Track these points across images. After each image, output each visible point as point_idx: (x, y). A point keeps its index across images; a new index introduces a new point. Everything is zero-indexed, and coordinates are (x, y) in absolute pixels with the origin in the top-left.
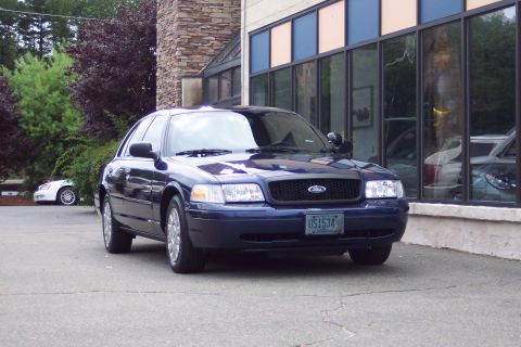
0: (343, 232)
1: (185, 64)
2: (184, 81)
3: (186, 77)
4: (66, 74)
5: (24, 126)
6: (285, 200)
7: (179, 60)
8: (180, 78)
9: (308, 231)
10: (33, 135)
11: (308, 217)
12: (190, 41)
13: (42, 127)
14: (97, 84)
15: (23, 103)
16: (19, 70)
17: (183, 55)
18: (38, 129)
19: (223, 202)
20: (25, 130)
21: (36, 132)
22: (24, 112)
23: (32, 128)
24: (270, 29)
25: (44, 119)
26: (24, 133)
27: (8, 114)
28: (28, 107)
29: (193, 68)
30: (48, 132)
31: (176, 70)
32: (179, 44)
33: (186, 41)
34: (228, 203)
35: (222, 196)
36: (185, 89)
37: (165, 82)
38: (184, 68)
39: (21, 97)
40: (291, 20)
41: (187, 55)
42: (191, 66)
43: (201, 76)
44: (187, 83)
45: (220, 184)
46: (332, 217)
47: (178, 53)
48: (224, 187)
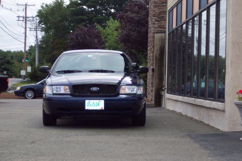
0: (103, 109)
1: (157, 26)
3: (156, 33)
4: (115, 30)
7: (154, 24)
8: (154, 33)
9: (87, 108)
11: (87, 101)
12: (160, 13)
14: (129, 36)
15: (107, 44)
16: (109, 27)
17: (156, 21)
28: (109, 47)
29: (161, 28)
31: (152, 29)
32: (154, 15)
33: (158, 14)
34: (54, 94)
35: (51, 91)
36: (156, 39)
37: (150, 35)
38: (156, 28)
39: (106, 41)
40: (176, 5)
41: (158, 21)
42: (160, 27)
43: (165, 32)
44: (157, 36)
45: (52, 85)
46: (98, 101)
47: (153, 20)
48: (53, 87)
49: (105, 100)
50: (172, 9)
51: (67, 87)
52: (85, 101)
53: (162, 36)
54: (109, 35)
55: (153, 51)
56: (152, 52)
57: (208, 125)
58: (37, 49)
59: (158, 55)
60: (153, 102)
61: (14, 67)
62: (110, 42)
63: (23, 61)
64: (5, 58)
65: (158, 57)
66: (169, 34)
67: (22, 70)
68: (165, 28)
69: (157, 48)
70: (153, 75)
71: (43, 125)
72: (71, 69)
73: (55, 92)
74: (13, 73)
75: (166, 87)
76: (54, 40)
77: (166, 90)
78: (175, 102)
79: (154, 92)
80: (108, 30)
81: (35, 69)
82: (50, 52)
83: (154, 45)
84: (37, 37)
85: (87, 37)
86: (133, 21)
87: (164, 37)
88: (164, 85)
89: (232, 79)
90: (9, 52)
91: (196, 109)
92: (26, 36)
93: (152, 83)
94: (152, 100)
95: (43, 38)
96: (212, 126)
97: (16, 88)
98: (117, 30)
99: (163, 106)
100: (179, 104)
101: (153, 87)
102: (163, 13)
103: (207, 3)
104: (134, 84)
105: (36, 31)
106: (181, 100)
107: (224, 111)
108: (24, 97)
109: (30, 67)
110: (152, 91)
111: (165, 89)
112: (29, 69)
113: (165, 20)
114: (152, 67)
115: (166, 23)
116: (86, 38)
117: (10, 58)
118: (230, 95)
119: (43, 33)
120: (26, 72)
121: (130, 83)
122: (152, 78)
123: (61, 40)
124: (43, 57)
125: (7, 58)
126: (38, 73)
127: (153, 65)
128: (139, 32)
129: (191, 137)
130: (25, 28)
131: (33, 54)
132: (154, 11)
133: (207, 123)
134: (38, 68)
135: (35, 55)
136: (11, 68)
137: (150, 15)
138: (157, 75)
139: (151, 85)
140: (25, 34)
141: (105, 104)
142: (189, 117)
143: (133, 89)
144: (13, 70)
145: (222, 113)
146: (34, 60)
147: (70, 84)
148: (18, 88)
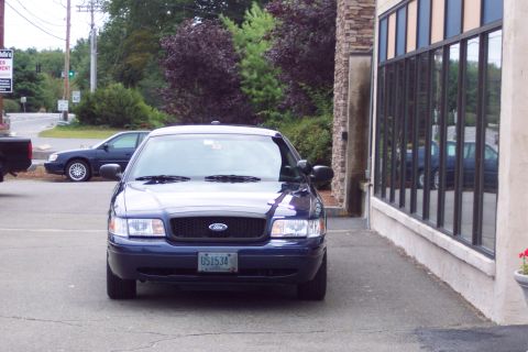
0: (236, 270)
1: (354, 39)
2: (352, 59)
3: (353, 54)
4: (264, 38)
5: (245, 90)
7: (348, 35)
8: (347, 55)
9: (201, 268)
10: (255, 100)
11: (201, 255)
12: (361, 12)
13: (268, 91)
14: (293, 52)
15: (245, 62)
16: (250, 22)
17: (352, 29)
18: (261, 93)
19: (126, 235)
20: (247, 95)
21: (258, 96)
22: (245, 74)
23: (254, 92)
24: (388, 16)
25: (270, 83)
26: (246, 98)
27: (228, 76)
28: (251, 68)
29: (364, 44)
30: (274, 97)
31: (344, 46)
32: (348, 17)
33: (356, 13)
34: (131, 237)
35: (125, 229)
36: (352, 69)
37: (339, 57)
38: (353, 44)
39: (244, 56)
40: (397, 10)
41: (357, 29)
42: (361, 41)
43: (370, 54)
44: (355, 62)
45: (127, 218)
46: (225, 255)
47: (346, 27)
48: (130, 221)
49: (240, 252)
50: (386, 16)
51: (159, 222)
52: (197, 253)
53: (366, 64)
54: (250, 41)
55: (346, 95)
56: (343, 94)
58: (93, 52)
59: (355, 104)
60: (344, 205)
61: (43, 86)
62: (251, 57)
63: (63, 75)
64: (23, 67)
65: (356, 108)
67: (61, 98)
68: (372, 44)
69: (354, 87)
70: (344, 147)
72: (167, 173)
73: (133, 232)
74: (41, 99)
75: (372, 182)
76: (130, 30)
77: (372, 189)
78: (390, 221)
79: (346, 182)
80: (248, 31)
81: (88, 99)
82: (121, 58)
83: (347, 82)
84: (92, 26)
85: (203, 46)
86: (304, 20)
87: (369, 64)
88: (367, 176)
89: (510, 214)
90: (32, 52)
91: (434, 251)
92: (69, 26)
93: (343, 164)
94: (341, 201)
95: (107, 25)
96: (469, 300)
97: (48, 158)
98: (267, 38)
99: (366, 214)
101: (344, 171)
102: (367, 12)
103: (462, 32)
104: (302, 214)
105: (92, 11)
106: (402, 221)
107: (493, 278)
108: (65, 177)
109: (79, 93)
110: (342, 180)
111: (370, 185)
112: (76, 96)
113: (372, 28)
114: (342, 129)
115: (373, 34)
116: (200, 48)
117: (34, 69)
118: (507, 247)
119: (107, 15)
120: (70, 102)
121: (294, 213)
122: (343, 154)
123: (145, 32)
124: (106, 70)
125: (28, 68)
126: (97, 106)
127: (344, 126)
128: (314, 44)
129: (422, 340)
130: (69, 8)
131: (84, 61)
132: (348, 7)
133: (457, 290)
134: (95, 96)
135: (89, 64)
136: (37, 89)
137: (339, 15)
138: (353, 146)
139: (340, 168)
140: (68, 22)
141: (240, 261)
142: (421, 265)
143: (300, 228)
144: (42, 93)
145: (489, 281)
146: (88, 75)
147: (166, 215)
148: (53, 158)
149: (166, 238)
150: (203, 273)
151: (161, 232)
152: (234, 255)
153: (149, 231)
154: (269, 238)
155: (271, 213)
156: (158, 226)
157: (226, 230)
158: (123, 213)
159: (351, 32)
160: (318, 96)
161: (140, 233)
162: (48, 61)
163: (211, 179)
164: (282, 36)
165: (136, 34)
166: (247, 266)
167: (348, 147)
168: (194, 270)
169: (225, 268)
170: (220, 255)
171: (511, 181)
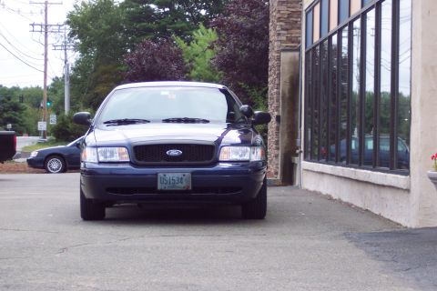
0: (190, 188)
1: (284, 38)
2: (283, 55)
3: (284, 50)
4: (209, 48)
6: (146, 160)
7: (279, 34)
8: (279, 52)
9: (160, 187)
11: (161, 175)
12: (290, 16)
14: (233, 57)
17: (282, 29)
19: (96, 161)
24: (313, 7)
28: (198, 78)
29: (293, 42)
31: (276, 44)
32: (279, 19)
33: (286, 16)
34: (100, 163)
35: (95, 157)
36: (283, 62)
37: (272, 54)
38: (284, 42)
39: (192, 68)
41: (287, 30)
42: (290, 40)
43: (299, 50)
44: (286, 56)
45: (97, 147)
46: (180, 175)
47: (278, 29)
48: (99, 149)
49: (193, 173)
50: (311, 8)
51: (124, 149)
52: (156, 174)
53: (295, 57)
54: (197, 56)
55: (279, 84)
56: (276, 86)
57: (379, 217)
58: (67, 83)
59: (287, 92)
60: (279, 177)
61: (25, 116)
62: (199, 68)
63: (42, 105)
64: (9, 99)
65: (287, 95)
66: (307, 53)
67: (40, 120)
68: (299, 42)
69: (285, 78)
70: (278, 128)
71: (81, 219)
72: (130, 117)
73: (102, 159)
74: (24, 126)
75: (302, 149)
76: (97, 66)
77: (302, 154)
78: (318, 176)
79: (280, 157)
80: (196, 48)
81: (63, 120)
82: (90, 89)
83: (279, 74)
84: (66, 61)
85: (158, 61)
86: (242, 31)
87: (297, 58)
88: (298, 145)
89: (422, 133)
90: (16, 89)
91: (357, 187)
92: (46, 60)
93: (277, 143)
94: (276, 173)
95: (78, 62)
96: (388, 217)
97: (30, 154)
98: (211, 48)
100: (326, 180)
101: (278, 149)
102: (295, 16)
104: (245, 142)
105: (65, 50)
106: (329, 171)
107: (408, 191)
108: (44, 171)
109: (55, 116)
110: (277, 156)
111: (301, 152)
112: (53, 119)
113: (300, 28)
114: (276, 113)
115: (300, 33)
116: (155, 62)
117: (18, 100)
118: (420, 161)
119: (78, 53)
120: (48, 125)
121: (239, 141)
122: (277, 133)
123: (110, 66)
124: (78, 98)
125: (12, 100)
126: (70, 125)
127: (277, 110)
128: (251, 50)
129: (349, 238)
130: (46, 45)
131: (60, 92)
132: (279, 11)
133: (377, 213)
134: (69, 117)
135: (63, 94)
136: (20, 117)
137: (271, 19)
138: (285, 127)
139: (274, 146)
140: (46, 56)
141: (193, 180)
142: (345, 203)
143: (244, 153)
144: (25, 121)
145: (406, 194)
146: (62, 103)
147: (130, 144)
148: (34, 154)
149: (130, 163)
150: (162, 191)
151: (126, 158)
152: (188, 175)
153: (116, 158)
154: (218, 162)
155: (219, 141)
156: (123, 154)
157: (181, 156)
158: (94, 143)
159: (283, 32)
160: (255, 93)
161: (109, 159)
162: (30, 96)
163: (167, 121)
164: (225, 46)
165: (102, 68)
166: (200, 185)
167: (281, 128)
168: (154, 189)
169: (181, 186)
170: (176, 175)
171: (422, 105)
